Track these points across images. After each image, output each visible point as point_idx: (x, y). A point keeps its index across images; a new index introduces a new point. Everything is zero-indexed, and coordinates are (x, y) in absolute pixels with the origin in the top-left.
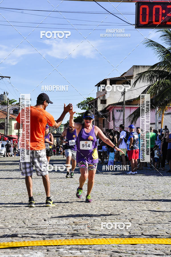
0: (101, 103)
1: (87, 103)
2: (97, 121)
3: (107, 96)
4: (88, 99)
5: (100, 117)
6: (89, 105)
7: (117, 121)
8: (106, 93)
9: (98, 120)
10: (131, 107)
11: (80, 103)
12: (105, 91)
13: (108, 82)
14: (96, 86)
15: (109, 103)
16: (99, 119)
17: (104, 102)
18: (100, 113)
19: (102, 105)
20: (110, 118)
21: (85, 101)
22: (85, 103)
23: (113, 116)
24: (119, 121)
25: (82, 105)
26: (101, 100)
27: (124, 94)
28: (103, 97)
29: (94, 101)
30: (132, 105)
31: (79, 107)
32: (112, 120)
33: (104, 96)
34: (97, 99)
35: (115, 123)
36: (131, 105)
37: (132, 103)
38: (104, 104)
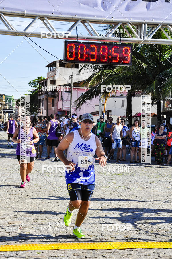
0: (51, 83)
1: (38, 82)
2: (46, 100)
3: (56, 78)
4: (39, 78)
5: (50, 97)
6: (40, 84)
7: (65, 101)
8: (56, 74)
9: (48, 100)
10: (78, 89)
11: (31, 81)
12: (55, 72)
13: (58, 64)
14: (46, 66)
15: (58, 83)
16: (49, 98)
17: (53, 82)
18: (50, 94)
19: (51, 85)
20: (59, 98)
21: (36, 80)
22: (36, 82)
23: (61, 97)
24: (67, 101)
25: (33, 83)
26: (51, 81)
27: (72, 77)
28: (52, 78)
29: (44, 81)
30: (80, 87)
31: (30, 85)
32: (61, 100)
33: (54, 77)
34: (47, 79)
35: (63, 103)
36: (78, 87)
37: (79, 85)
38: (54, 84)
